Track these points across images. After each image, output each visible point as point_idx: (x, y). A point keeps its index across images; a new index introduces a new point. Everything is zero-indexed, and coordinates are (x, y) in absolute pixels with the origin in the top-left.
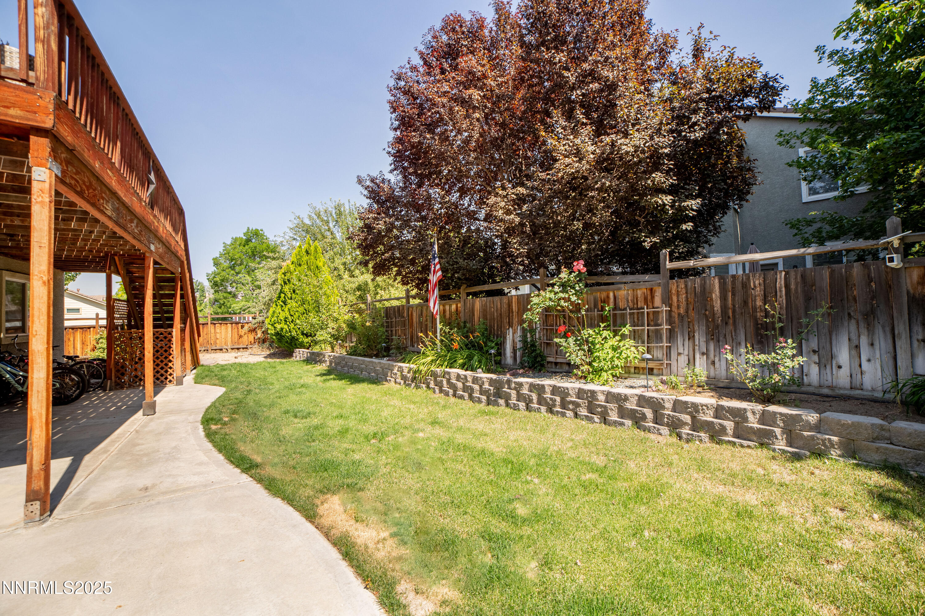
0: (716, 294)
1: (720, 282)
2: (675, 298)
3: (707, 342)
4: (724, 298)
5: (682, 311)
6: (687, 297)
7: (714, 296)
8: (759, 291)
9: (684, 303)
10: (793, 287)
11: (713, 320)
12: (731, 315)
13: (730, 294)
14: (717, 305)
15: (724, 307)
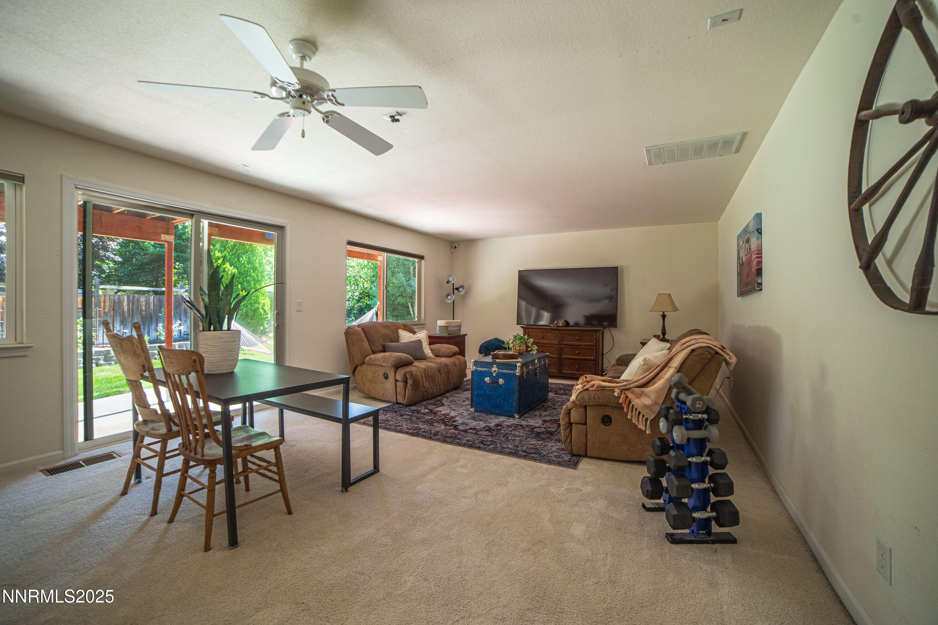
0: (125, 303)
1: (127, 298)
2: (102, 304)
3: (120, 325)
4: (128, 305)
5: (106, 310)
6: (110, 304)
7: (124, 304)
8: (144, 303)
9: (108, 306)
10: (155, 302)
11: (123, 315)
12: (131, 313)
13: (131, 304)
14: (126, 308)
15: (128, 309)
